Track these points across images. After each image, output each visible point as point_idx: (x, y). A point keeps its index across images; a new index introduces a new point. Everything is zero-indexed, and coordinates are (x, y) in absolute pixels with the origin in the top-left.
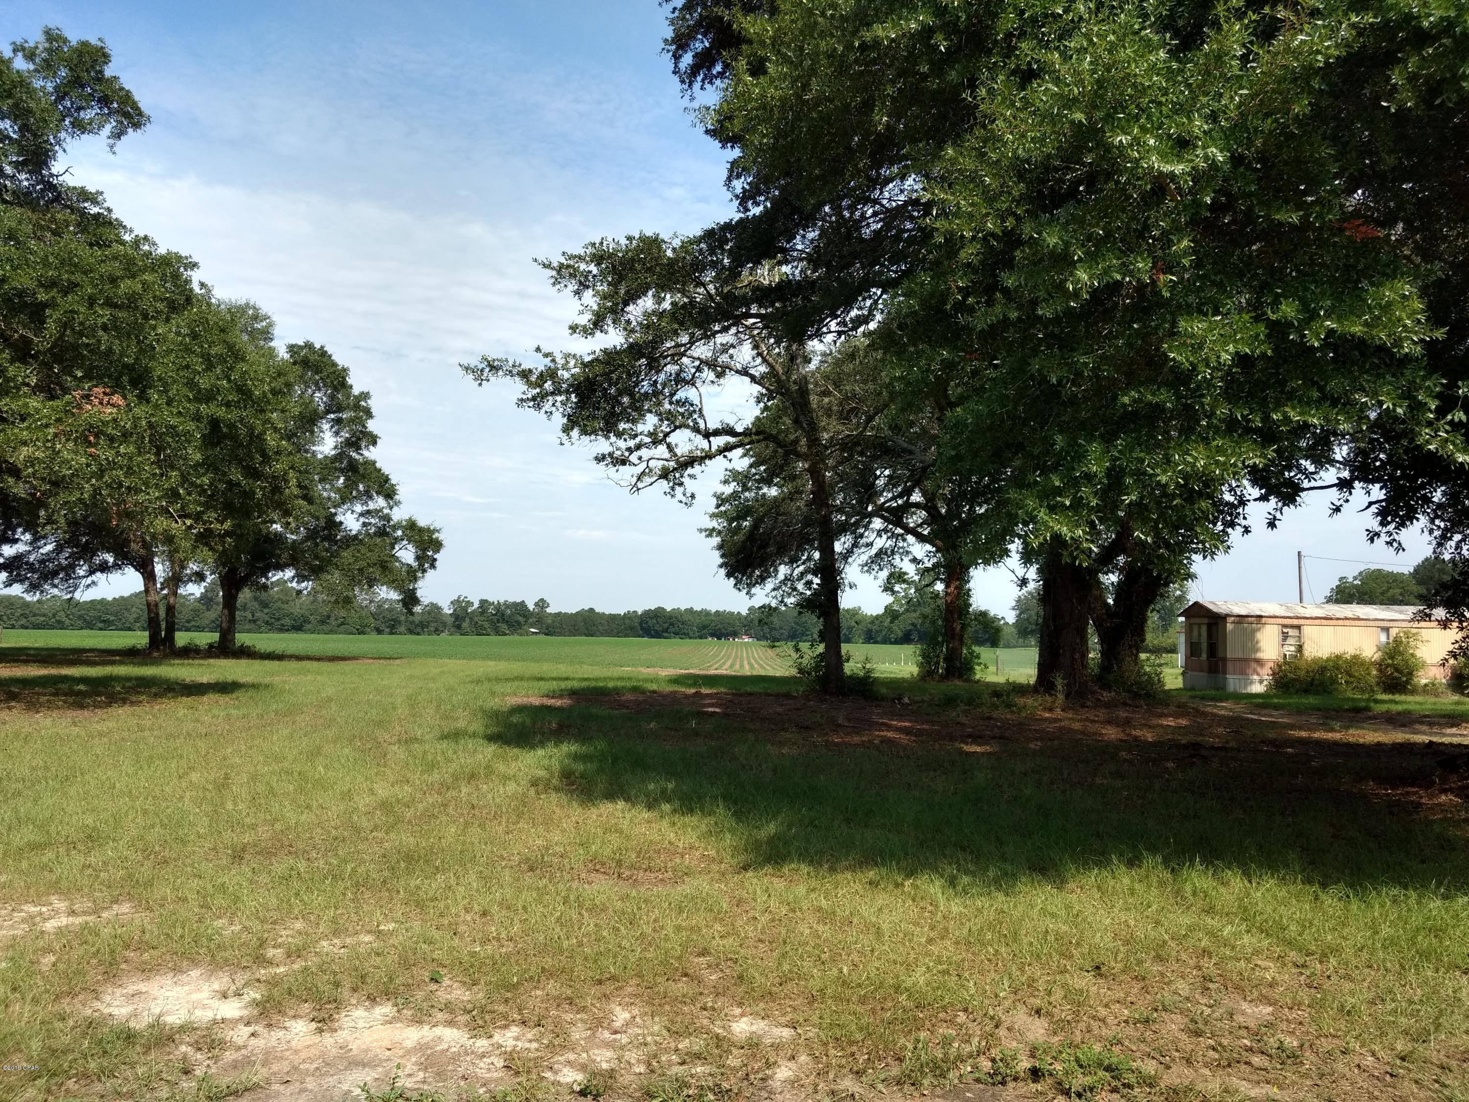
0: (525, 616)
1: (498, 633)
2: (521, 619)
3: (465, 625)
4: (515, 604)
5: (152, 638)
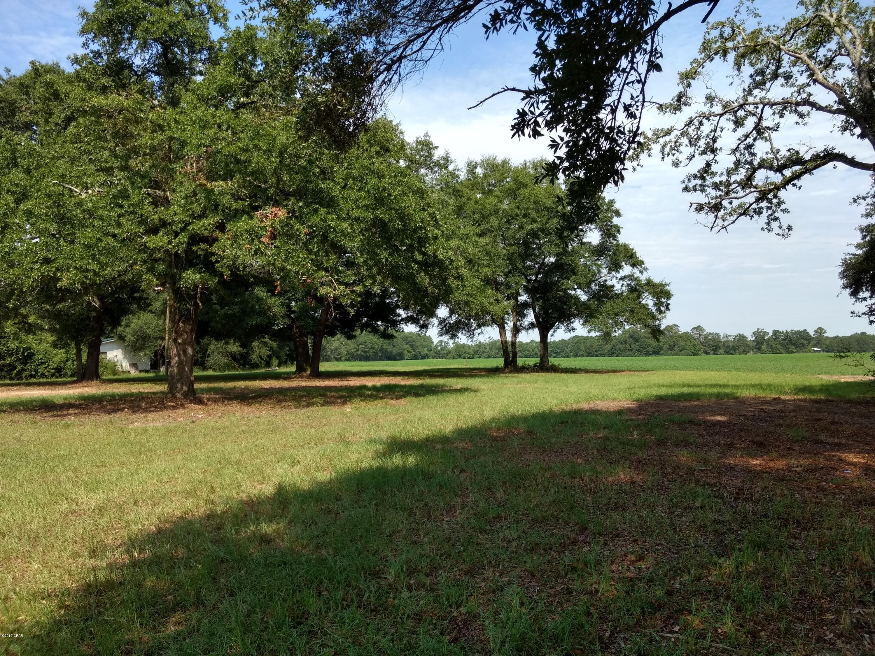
0: (807, 340)
1: (788, 351)
2: (804, 342)
3: (764, 347)
4: (799, 332)
5: (506, 362)
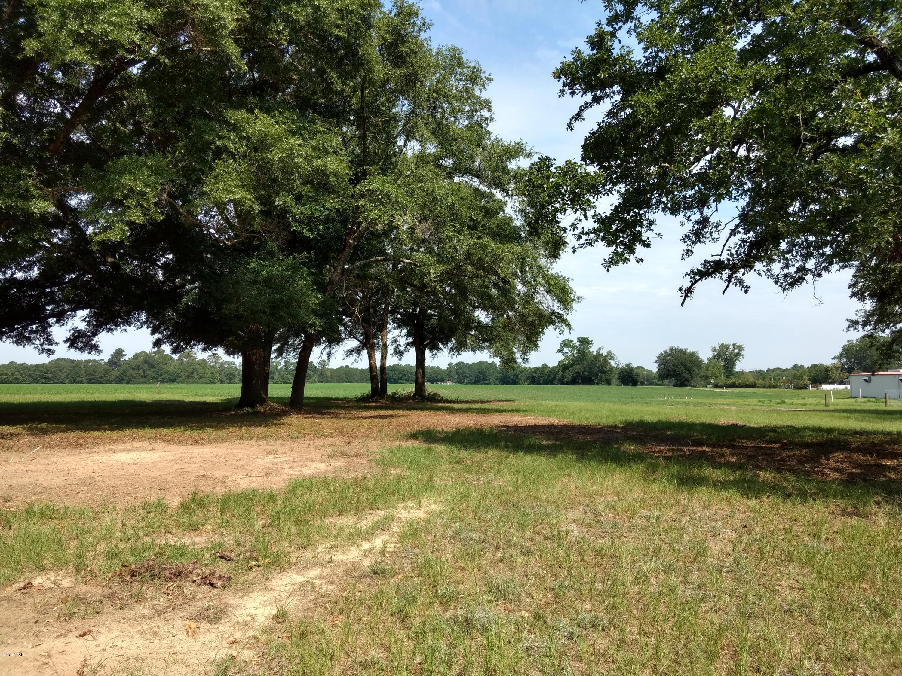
5: (374, 389)
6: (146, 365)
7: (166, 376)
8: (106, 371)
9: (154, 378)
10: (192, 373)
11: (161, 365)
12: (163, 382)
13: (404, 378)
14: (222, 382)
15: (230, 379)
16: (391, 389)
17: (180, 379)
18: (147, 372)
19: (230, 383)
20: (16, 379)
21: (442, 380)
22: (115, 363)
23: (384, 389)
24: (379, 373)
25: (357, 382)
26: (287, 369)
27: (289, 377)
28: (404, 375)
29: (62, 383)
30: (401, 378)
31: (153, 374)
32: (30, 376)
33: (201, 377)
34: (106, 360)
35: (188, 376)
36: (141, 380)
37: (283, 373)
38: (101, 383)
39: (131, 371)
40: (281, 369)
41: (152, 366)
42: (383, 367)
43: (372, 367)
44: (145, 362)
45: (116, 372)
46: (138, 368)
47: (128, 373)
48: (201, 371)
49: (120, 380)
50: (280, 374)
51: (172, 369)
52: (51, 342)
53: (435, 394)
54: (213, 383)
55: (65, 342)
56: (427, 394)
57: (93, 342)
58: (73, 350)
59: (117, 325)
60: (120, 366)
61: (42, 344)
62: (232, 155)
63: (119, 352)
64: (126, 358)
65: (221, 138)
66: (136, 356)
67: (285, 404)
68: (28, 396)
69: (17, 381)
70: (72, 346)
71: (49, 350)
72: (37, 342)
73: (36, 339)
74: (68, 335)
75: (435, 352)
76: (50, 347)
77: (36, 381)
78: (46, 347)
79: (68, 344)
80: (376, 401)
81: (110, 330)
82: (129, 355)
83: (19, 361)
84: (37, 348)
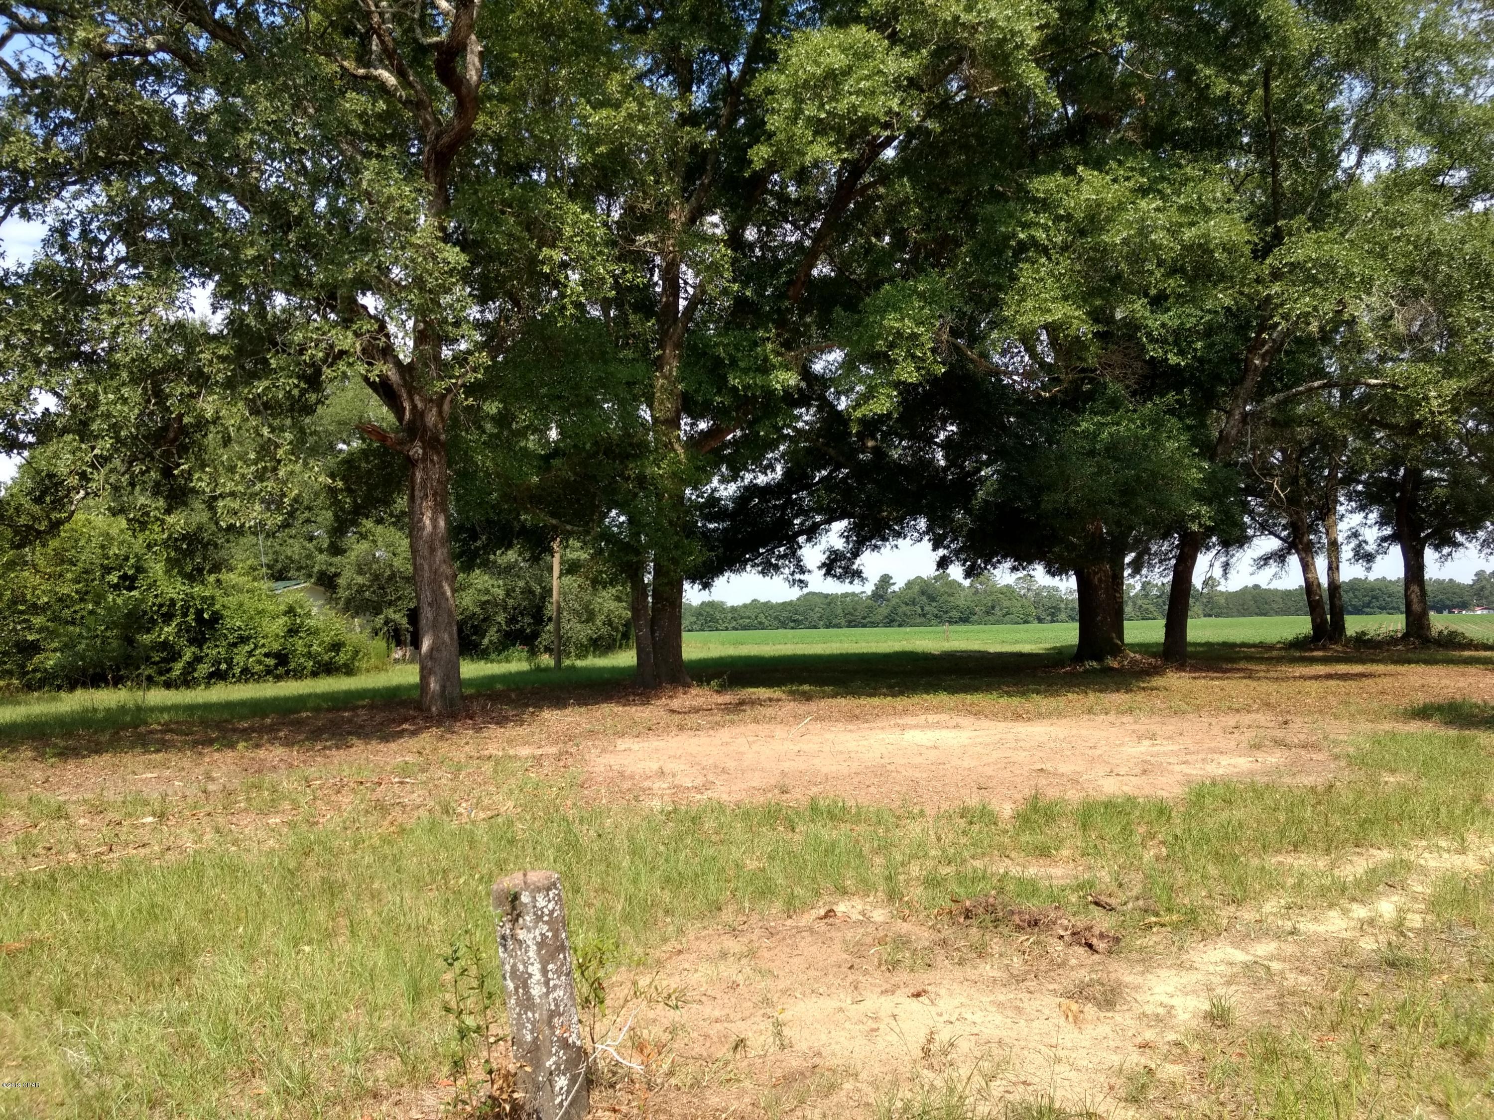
5: (1318, 626)
6: (924, 598)
7: (954, 614)
8: (870, 609)
9: (936, 616)
10: (993, 608)
11: (945, 597)
12: (952, 622)
13: (1375, 603)
14: (1040, 620)
15: (1053, 615)
16: (1353, 625)
17: (975, 618)
18: (927, 608)
19: (1052, 621)
20: (760, 623)
21: (1464, 606)
22: (881, 597)
23: (1339, 626)
24: (1326, 595)
25: (1277, 613)
26: (1146, 596)
27: (1152, 608)
28: (1375, 597)
29: (815, 627)
30: (1368, 605)
31: (936, 611)
32: (776, 618)
33: (1007, 614)
34: (869, 593)
35: (987, 613)
36: (919, 620)
37: (1140, 602)
38: (864, 626)
39: (904, 608)
40: (1136, 595)
41: (932, 599)
42: (1334, 587)
43: (1311, 587)
44: (923, 593)
45: (883, 610)
46: (914, 602)
47: (900, 611)
48: (1006, 603)
49: (890, 622)
50: (1135, 604)
51: (961, 602)
52: (802, 571)
53: (1453, 634)
54: (1026, 622)
55: (820, 568)
56: (1434, 633)
57: (855, 567)
58: (829, 579)
59: (885, 539)
60: (888, 600)
61: (793, 574)
62: (1045, 251)
63: (885, 580)
64: (896, 588)
65: (1026, 226)
66: (909, 585)
67: (1154, 655)
68: (779, 647)
69: (762, 626)
70: (828, 573)
71: (801, 581)
72: (787, 571)
73: (784, 566)
74: (823, 558)
75: (1446, 550)
76: (802, 577)
77: (784, 626)
78: (797, 577)
79: (823, 571)
80: (1324, 648)
81: (876, 547)
82: (899, 583)
83: (763, 599)
84: (787, 579)
